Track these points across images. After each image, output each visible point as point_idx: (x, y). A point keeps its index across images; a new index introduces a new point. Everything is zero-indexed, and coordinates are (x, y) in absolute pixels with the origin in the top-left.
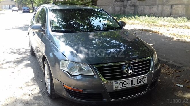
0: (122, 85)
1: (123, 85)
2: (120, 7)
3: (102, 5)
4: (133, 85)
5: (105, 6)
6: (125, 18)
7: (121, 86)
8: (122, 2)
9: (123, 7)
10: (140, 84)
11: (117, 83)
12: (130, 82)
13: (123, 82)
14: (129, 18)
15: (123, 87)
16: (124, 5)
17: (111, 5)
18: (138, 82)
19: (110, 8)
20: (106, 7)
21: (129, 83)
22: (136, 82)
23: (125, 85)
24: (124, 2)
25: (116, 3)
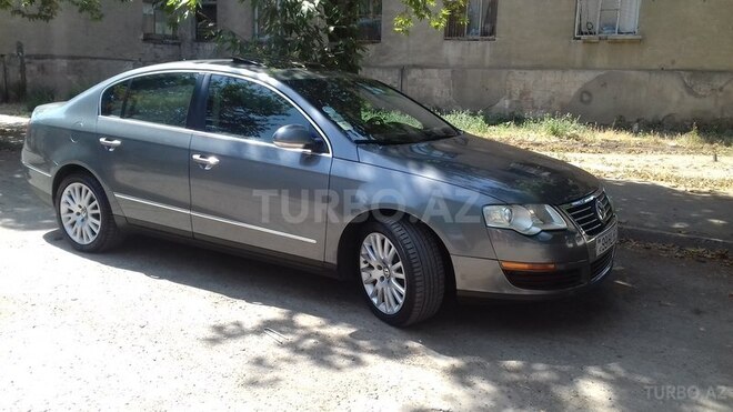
5: (103, 59)
17: (128, 55)
19: (129, 67)
20: (111, 62)
24: (179, 45)
25: (148, 49)
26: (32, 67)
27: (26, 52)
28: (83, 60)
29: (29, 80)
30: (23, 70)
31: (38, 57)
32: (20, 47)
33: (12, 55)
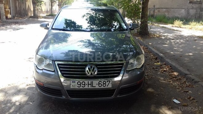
0: (80, 84)
1: (82, 85)
2: (196, 10)
3: (172, 7)
4: (93, 87)
5: (176, 8)
6: (195, 23)
7: (79, 86)
8: (199, 3)
9: (199, 10)
10: (102, 87)
11: (75, 82)
12: (90, 83)
13: (81, 82)
14: (201, 23)
15: (81, 87)
16: (201, 8)
17: (184, 7)
18: (100, 85)
19: (183, 11)
20: (178, 9)
21: (88, 84)
22: (97, 84)
23: (84, 86)
24: (201, 4)
25: (190, 6)
26: (156, 11)
27: (156, 7)
28: (170, 9)
29: (155, 14)
30: (154, 11)
31: (158, 8)
32: (154, 6)
33: (152, 8)
